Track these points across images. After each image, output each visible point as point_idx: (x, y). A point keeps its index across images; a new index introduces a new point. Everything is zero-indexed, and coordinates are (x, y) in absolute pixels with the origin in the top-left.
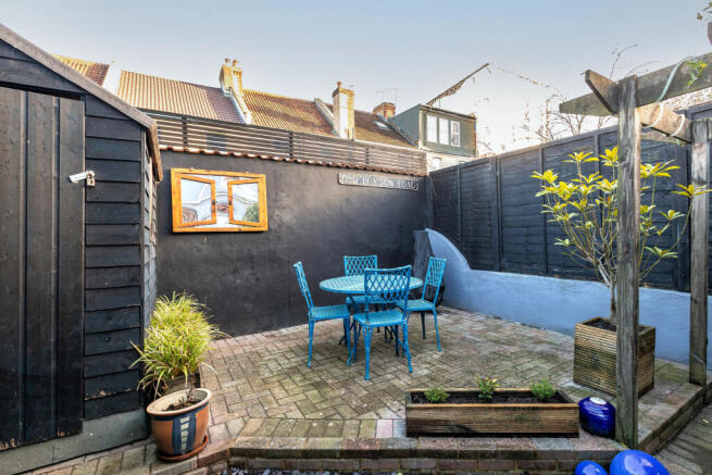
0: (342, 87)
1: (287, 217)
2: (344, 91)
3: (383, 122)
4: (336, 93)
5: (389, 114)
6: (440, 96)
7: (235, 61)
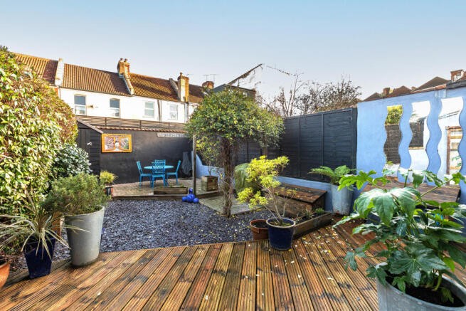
0: (183, 75)
1: (138, 148)
2: (184, 78)
3: (206, 92)
4: (179, 78)
5: (210, 87)
6: (239, 78)
7: (126, 60)
